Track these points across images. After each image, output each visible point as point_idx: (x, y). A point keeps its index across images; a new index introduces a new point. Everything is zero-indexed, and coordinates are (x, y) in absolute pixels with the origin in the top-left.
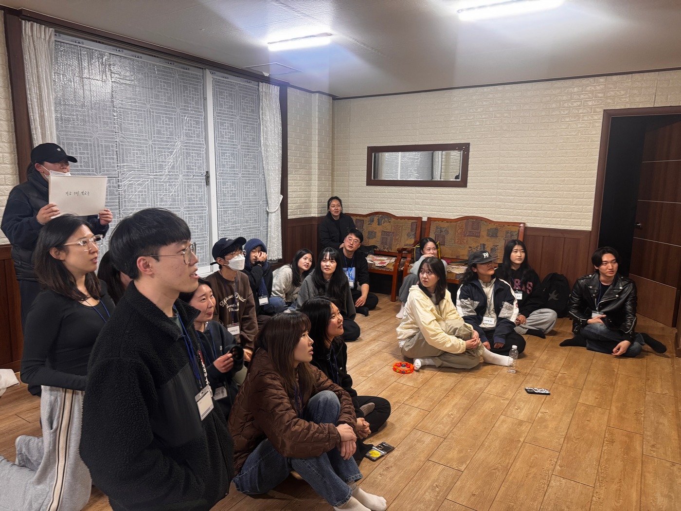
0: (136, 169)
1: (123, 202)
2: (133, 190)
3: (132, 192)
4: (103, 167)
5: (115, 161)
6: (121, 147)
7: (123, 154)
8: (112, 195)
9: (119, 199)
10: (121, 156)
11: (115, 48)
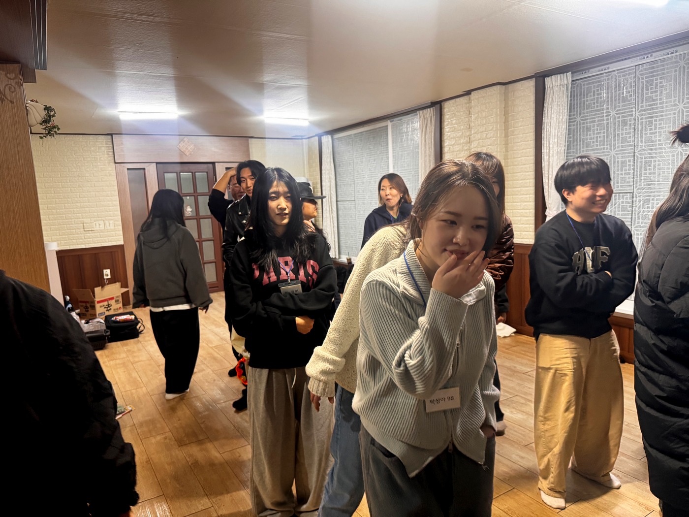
0: (656, 183)
1: (636, 219)
2: (650, 206)
3: (648, 208)
4: (618, 183)
5: (631, 176)
6: (639, 160)
7: (641, 168)
8: (624, 211)
9: (632, 215)
10: (639, 170)
11: (643, 57)
